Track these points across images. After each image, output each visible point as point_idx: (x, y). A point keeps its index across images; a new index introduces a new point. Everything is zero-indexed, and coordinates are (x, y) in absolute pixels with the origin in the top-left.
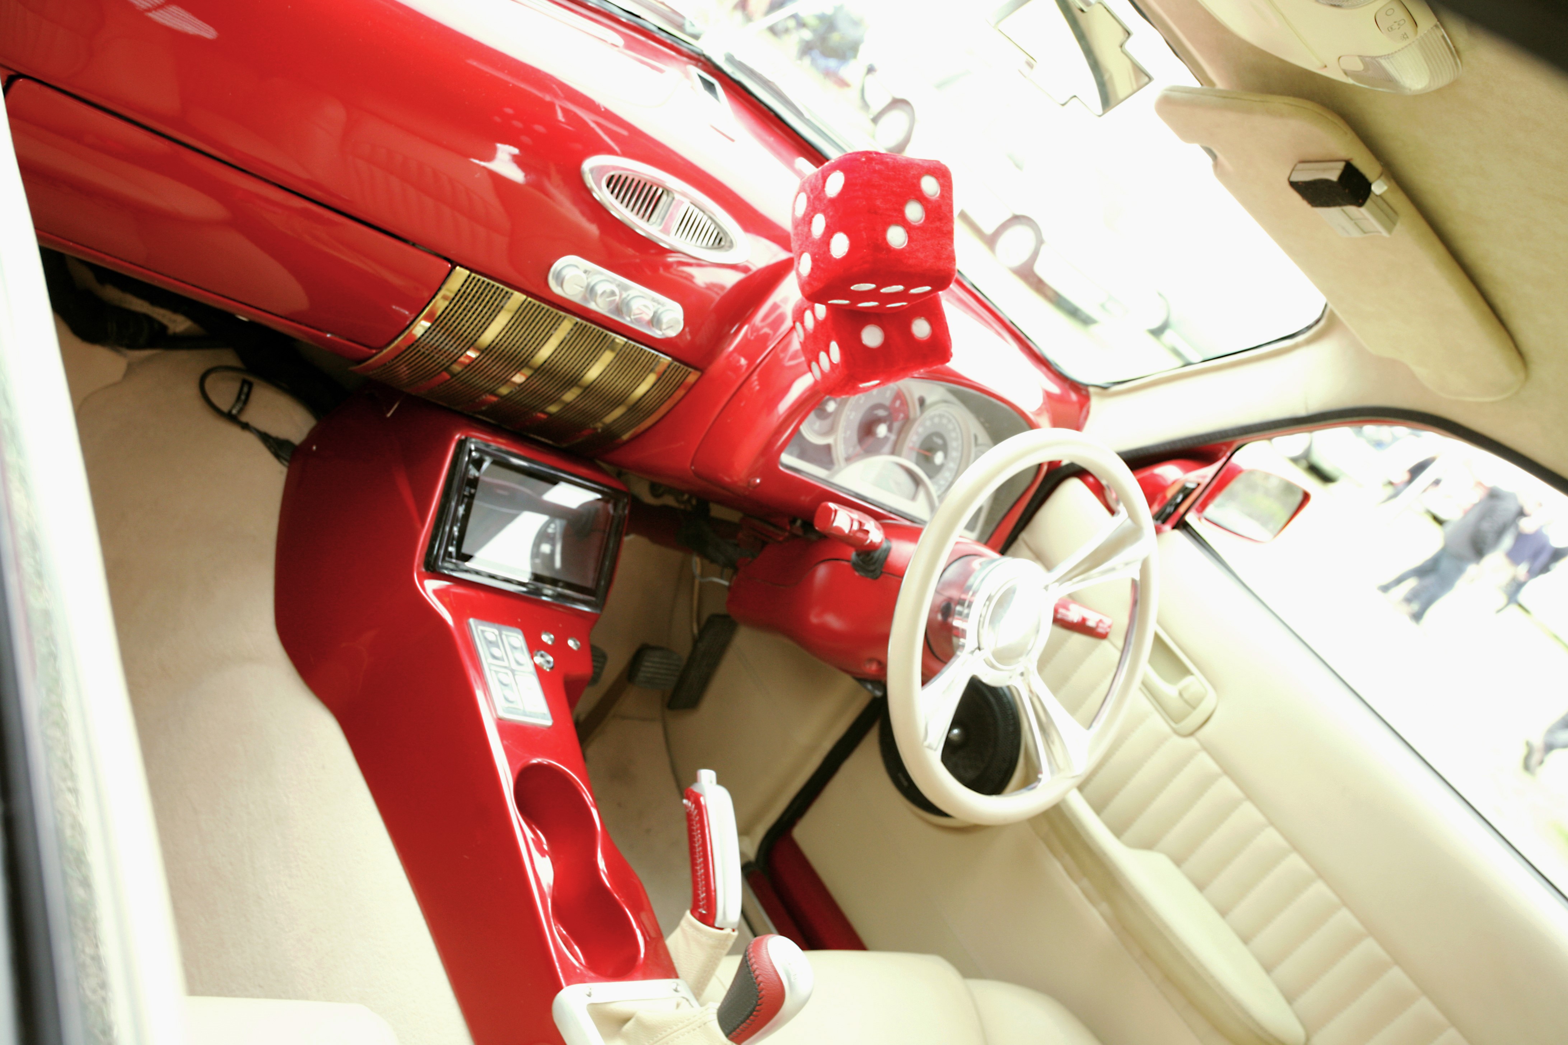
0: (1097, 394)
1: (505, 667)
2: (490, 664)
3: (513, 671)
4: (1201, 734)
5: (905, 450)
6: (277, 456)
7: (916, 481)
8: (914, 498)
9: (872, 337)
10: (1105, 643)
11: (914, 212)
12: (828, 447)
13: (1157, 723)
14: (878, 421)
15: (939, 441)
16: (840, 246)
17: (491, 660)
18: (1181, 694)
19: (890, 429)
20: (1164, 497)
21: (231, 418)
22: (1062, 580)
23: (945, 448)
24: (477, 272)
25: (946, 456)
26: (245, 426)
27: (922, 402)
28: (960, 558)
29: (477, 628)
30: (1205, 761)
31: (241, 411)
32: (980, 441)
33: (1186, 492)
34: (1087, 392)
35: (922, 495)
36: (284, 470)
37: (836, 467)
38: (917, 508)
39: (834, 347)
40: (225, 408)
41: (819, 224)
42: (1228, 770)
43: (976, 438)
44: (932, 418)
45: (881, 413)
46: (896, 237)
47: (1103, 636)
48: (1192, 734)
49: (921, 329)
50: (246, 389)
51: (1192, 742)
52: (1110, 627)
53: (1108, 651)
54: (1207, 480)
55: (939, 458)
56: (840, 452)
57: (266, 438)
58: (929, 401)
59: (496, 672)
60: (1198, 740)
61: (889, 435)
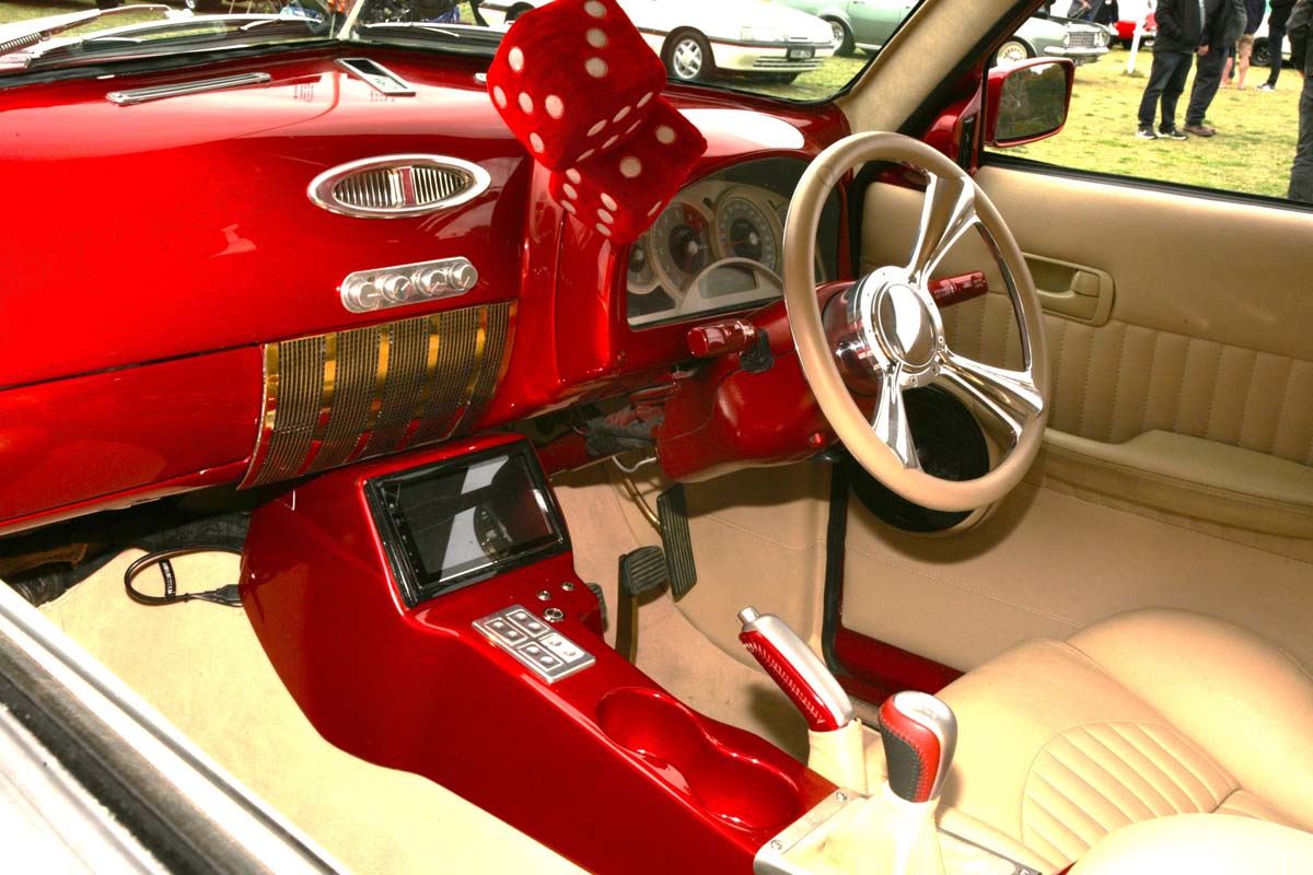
0: (842, 103)
1: (527, 641)
2: (514, 648)
3: (536, 640)
4: (1116, 313)
5: (722, 252)
6: (228, 603)
7: (748, 270)
8: (755, 285)
9: (631, 168)
10: (989, 295)
11: (596, 38)
12: (659, 289)
13: (1076, 328)
14: (685, 241)
15: (745, 225)
16: (554, 105)
17: (512, 644)
18: (1077, 293)
19: (698, 242)
20: (955, 146)
21: (171, 599)
22: (920, 266)
23: (753, 228)
24: (284, 339)
25: (758, 234)
26: (187, 598)
27: (707, 202)
28: (827, 303)
29: (483, 627)
30: (1135, 331)
31: (174, 589)
32: (776, 204)
33: (968, 128)
34: (835, 106)
35: (760, 280)
36: (242, 610)
37: (677, 302)
38: (764, 291)
39: (606, 198)
40: (161, 594)
41: (526, 101)
42: (1158, 327)
43: (770, 202)
44: (725, 210)
45: (683, 233)
46: (596, 67)
47: (984, 289)
48: (1109, 318)
49: (666, 135)
50: (166, 568)
51: (1114, 324)
52: (983, 278)
53: (996, 299)
54: (979, 107)
55: (753, 239)
56: (670, 288)
57: (210, 596)
58: (713, 199)
59: (524, 649)
60: (1117, 320)
61: (701, 247)
